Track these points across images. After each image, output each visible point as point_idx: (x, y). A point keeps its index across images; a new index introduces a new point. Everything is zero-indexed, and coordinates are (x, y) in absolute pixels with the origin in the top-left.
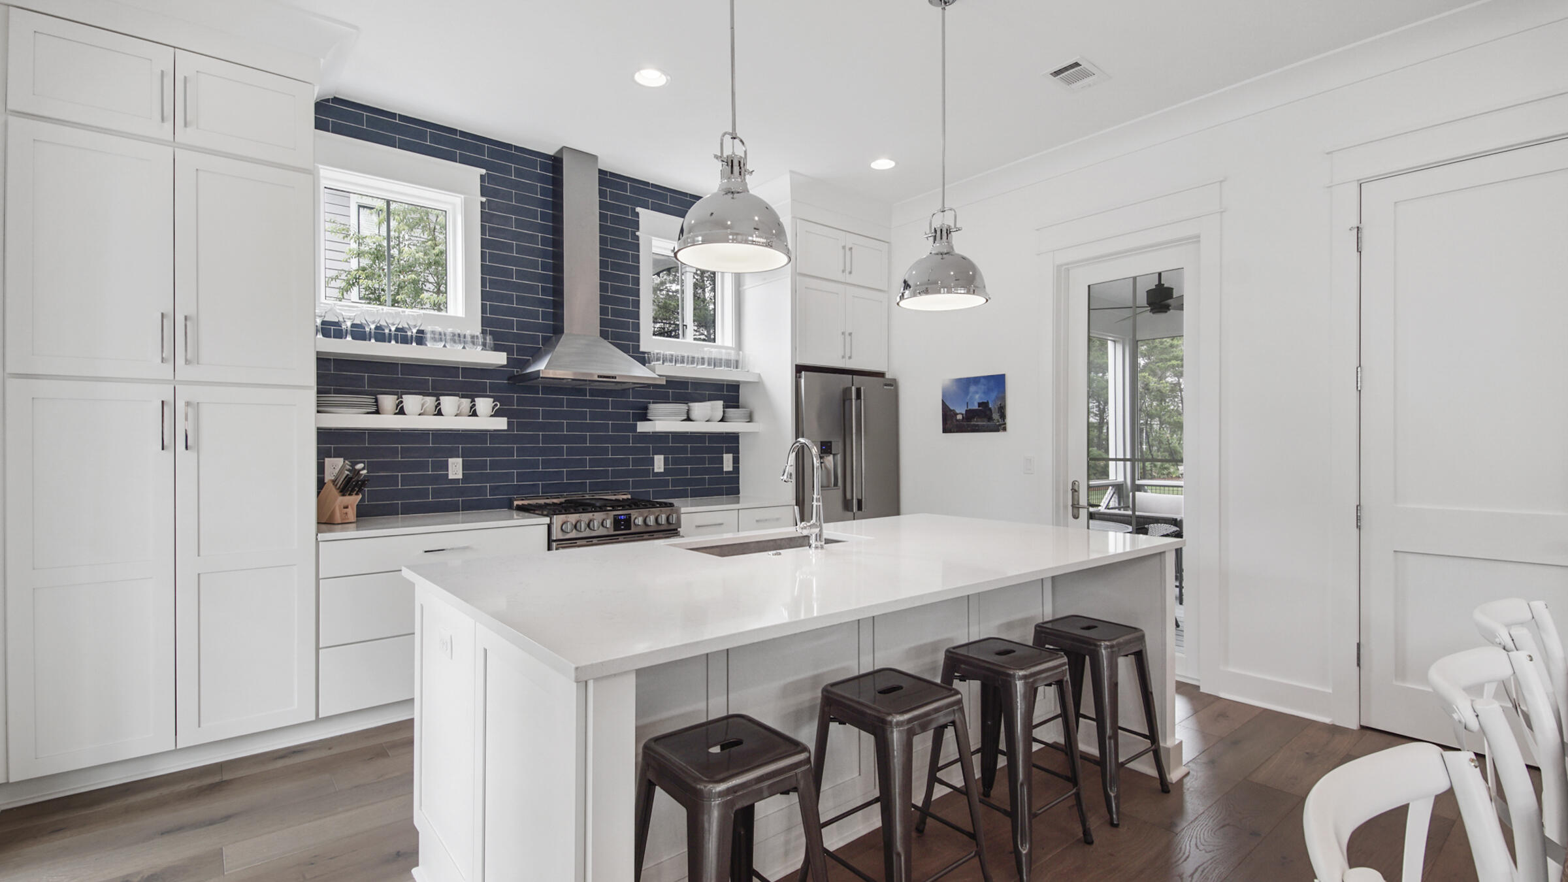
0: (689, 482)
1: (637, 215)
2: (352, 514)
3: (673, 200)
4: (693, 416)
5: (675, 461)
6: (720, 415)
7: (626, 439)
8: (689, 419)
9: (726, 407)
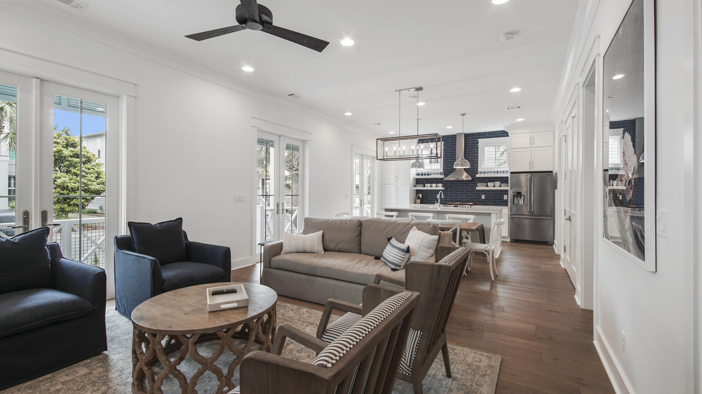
0: (493, 202)
1: (478, 141)
2: (419, 202)
3: (489, 134)
4: (495, 186)
5: (488, 196)
6: (499, 185)
7: (474, 191)
8: (494, 186)
9: (501, 183)
